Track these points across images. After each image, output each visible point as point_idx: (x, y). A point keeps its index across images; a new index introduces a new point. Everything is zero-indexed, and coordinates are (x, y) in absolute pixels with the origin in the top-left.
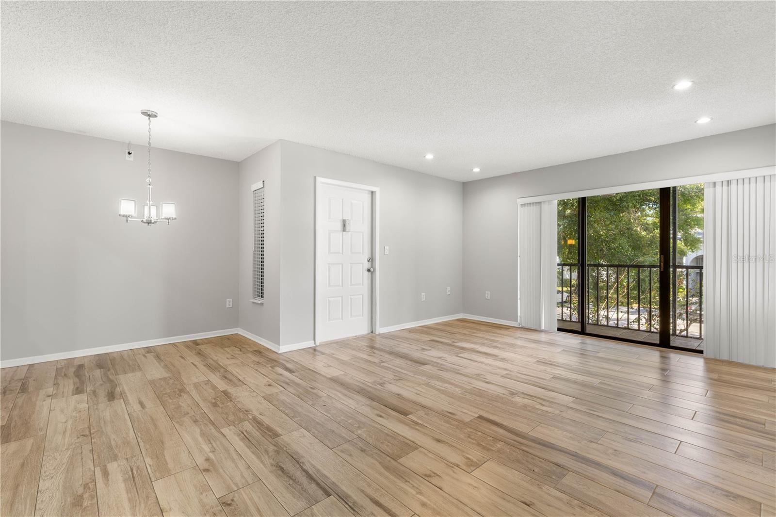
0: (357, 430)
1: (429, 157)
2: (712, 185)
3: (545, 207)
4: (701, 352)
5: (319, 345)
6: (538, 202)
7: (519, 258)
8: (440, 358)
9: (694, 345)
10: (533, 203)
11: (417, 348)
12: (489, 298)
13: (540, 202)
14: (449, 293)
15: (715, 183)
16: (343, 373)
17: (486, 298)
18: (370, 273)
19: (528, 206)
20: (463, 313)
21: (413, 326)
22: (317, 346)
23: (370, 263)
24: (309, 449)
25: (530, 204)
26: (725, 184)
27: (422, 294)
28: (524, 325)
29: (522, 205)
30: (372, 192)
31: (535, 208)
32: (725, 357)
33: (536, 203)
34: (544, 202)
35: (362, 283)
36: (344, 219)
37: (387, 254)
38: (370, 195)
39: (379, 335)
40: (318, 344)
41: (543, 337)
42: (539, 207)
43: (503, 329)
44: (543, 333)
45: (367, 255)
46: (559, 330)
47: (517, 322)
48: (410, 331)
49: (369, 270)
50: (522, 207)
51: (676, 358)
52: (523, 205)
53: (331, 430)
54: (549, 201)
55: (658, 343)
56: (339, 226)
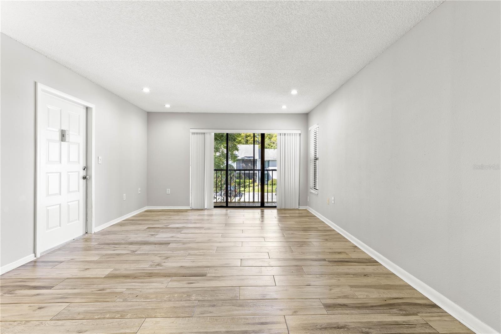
0: (190, 298)
1: (146, 90)
2: (280, 134)
3: (207, 136)
4: (275, 207)
5: (41, 257)
6: (203, 133)
7: (191, 166)
8: (172, 237)
9: (274, 205)
10: (200, 133)
11: (146, 235)
12: (169, 193)
13: (205, 133)
14: (139, 192)
15: (281, 134)
16: (113, 269)
17: (167, 193)
18: (85, 180)
19: (196, 134)
20: (148, 206)
21: (119, 221)
22: (38, 258)
23: (85, 171)
24: (177, 326)
25: (198, 133)
26: (284, 134)
27: (124, 195)
28: (194, 207)
29: (192, 133)
30: (87, 108)
31: (201, 136)
32: (283, 208)
33: (202, 133)
34: (206, 133)
35: (78, 190)
36: (63, 129)
37: (101, 163)
38: (85, 111)
39: (95, 233)
40: (38, 255)
41: (206, 212)
42: (204, 136)
43: (184, 212)
44: (206, 210)
45: (82, 164)
46: (215, 207)
47: (190, 206)
48: (121, 224)
49: (84, 178)
50: (192, 135)
51: (266, 211)
52: (194, 133)
53: (171, 307)
54: (209, 133)
55: (260, 206)
56: (58, 136)
